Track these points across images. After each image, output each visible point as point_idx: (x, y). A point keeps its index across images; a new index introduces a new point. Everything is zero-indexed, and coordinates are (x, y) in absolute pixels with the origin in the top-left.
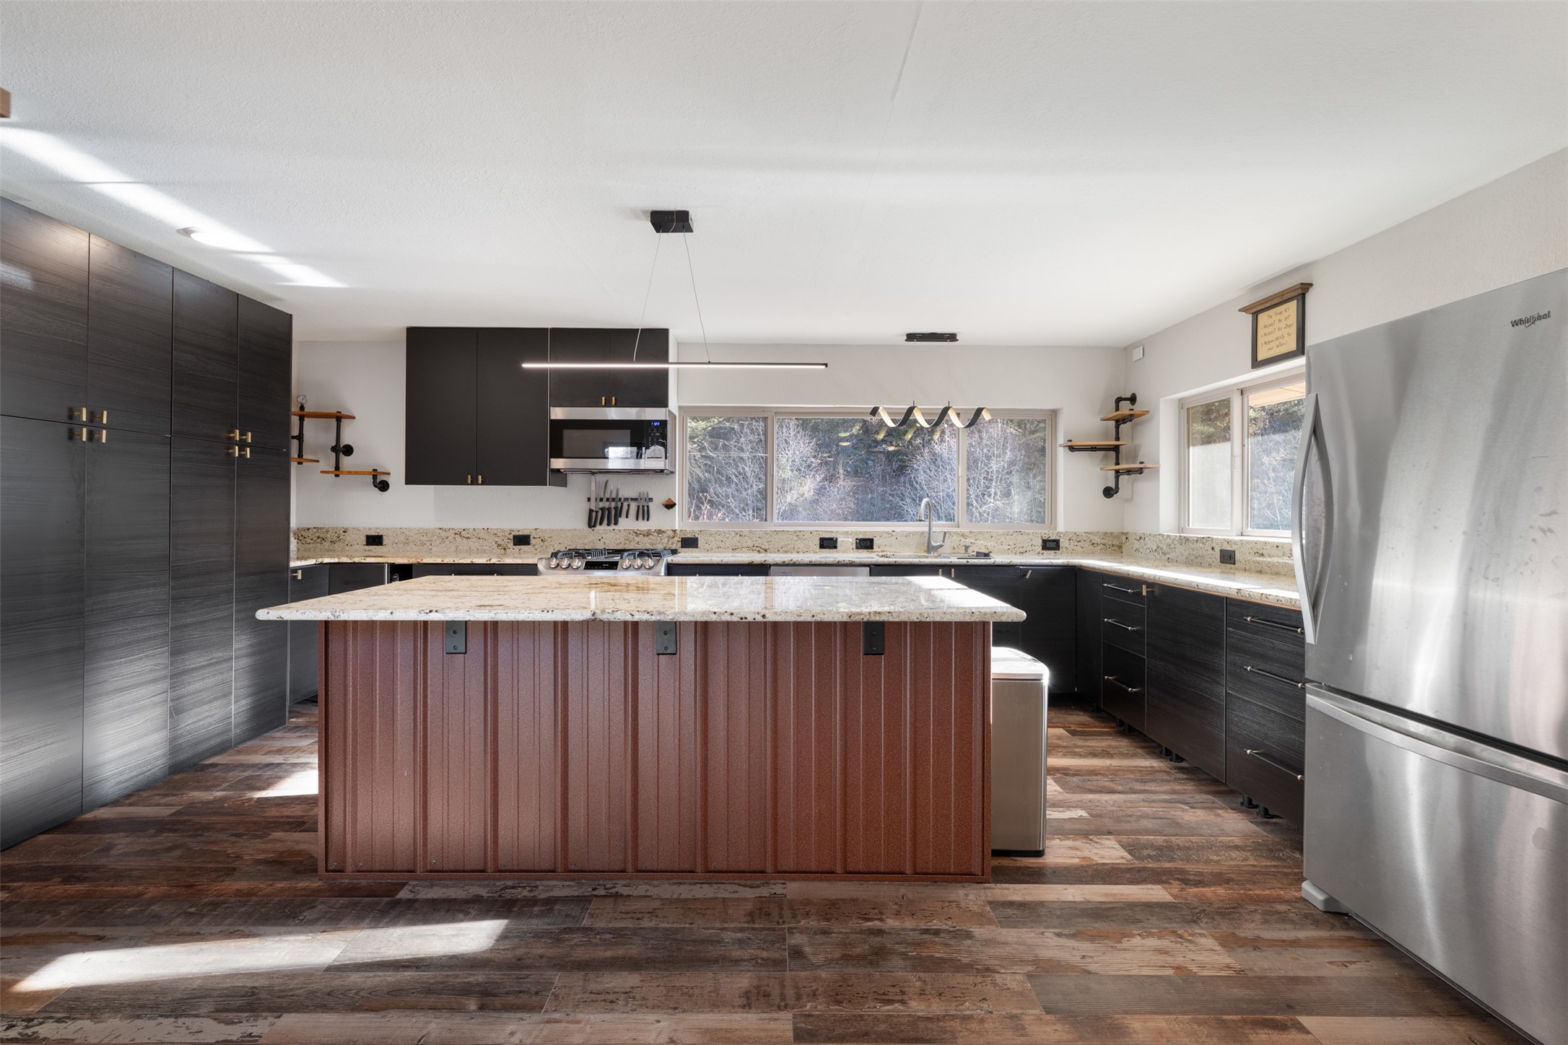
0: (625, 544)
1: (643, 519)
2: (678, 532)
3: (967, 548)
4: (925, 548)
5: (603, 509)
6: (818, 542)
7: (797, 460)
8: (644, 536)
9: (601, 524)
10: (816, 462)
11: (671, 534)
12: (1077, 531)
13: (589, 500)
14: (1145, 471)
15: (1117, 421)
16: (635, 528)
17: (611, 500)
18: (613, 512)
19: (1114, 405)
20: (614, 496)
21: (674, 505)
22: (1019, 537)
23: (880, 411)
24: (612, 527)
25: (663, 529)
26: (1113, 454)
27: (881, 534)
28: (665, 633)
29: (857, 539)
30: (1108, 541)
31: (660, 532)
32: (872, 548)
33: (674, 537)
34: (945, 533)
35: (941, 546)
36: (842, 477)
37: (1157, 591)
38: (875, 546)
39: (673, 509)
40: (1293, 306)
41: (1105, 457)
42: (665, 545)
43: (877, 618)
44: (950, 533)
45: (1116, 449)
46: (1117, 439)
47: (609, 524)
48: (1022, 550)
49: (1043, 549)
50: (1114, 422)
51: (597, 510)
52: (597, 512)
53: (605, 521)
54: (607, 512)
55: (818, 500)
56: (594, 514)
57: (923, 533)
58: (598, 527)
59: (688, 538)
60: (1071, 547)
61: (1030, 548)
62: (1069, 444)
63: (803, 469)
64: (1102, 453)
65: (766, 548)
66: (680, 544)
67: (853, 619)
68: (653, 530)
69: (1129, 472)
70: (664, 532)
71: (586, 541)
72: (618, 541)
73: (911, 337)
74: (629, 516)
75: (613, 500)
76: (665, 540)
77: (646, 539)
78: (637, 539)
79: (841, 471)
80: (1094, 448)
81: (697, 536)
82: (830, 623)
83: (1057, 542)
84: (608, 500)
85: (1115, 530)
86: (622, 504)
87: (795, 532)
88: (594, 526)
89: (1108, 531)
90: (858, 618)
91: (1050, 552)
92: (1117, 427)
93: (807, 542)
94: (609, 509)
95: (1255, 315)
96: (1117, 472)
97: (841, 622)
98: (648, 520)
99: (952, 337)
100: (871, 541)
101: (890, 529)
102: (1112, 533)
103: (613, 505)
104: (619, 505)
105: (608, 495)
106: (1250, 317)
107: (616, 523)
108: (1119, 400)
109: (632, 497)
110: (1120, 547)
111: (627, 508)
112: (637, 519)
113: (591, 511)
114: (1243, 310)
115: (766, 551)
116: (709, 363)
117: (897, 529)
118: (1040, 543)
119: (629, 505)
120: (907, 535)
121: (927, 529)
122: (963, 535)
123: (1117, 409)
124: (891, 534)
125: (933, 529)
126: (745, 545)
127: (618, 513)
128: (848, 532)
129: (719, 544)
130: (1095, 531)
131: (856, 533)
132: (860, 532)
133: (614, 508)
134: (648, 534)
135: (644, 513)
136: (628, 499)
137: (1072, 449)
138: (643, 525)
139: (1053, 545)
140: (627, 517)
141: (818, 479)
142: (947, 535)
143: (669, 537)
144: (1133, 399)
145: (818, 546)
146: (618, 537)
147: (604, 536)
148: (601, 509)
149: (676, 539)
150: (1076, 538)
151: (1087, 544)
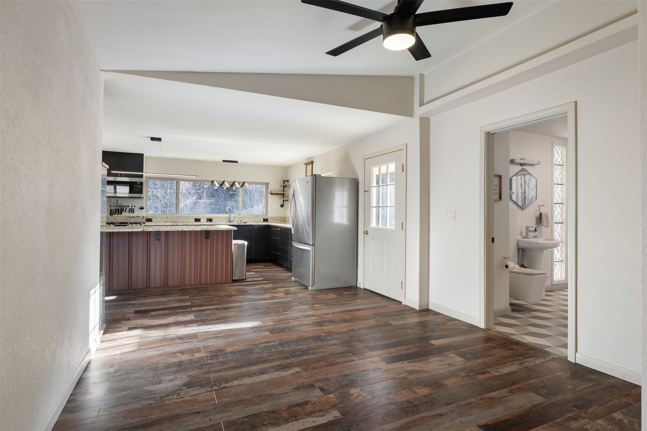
0: (125, 221)
1: (132, 213)
2: (145, 217)
3: (241, 221)
4: (229, 221)
5: (116, 209)
6: (194, 220)
7: (184, 190)
8: (132, 218)
9: (115, 214)
10: (193, 191)
11: (142, 217)
12: (273, 216)
13: (110, 206)
14: (289, 201)
15: (284, 187)
16: (129, 216)
17: (119, 206)
18: (120, 210)
19: (283, 182)
20: (120, 205)
21: (143, 208)
22: (257, 218)
23: (214, 181)
24: (120, 215)
25: (139, 216)
26: (283, 195)
27: (215, 217)
28: (158, 235)
29: (207, 219)
30: (282, 219)
31: (138, 217)
32: (212, 221)
33: (143, 218)
34: (234, 217)
35: (233, 221)
36: (205, 198)
37: (282, 229)
38: (213, 221)
39: (143, 210)
40: (311, 165)
41: (281, 196)
42: (140, 221)
43: (207, 230)
44: (236, 217)
45: (283, 194)
46: (284, 192)
47: (118, 214)
48: (257, 222)
49: (263, 221)
50: (283, 187)
51: (114, 209)
52: (113, 210)
53: (117, 213)
54: (117, 210)
55: (194, 207)
56: (112, 211)
57: (228, 217)
58: (114, 215)
59: (149, 219)
60: (271, 221)
61: (260, 221)
62: (271, 193)
63: (186, 194)
64: (280, 195)
65: (177, 221)
66: (145, 221)
67: (202, 230)
68: (136, 216)
69: (286, 200)
70: (139, 217)
71: (109, 220)
72: (122, 220)
73: (224, 161)
74: (126, 212)
75: (120, 206)
76: (140, 219)
77: (133, 219)
78: (129, 219)
79: (205, 195)
80: (277, 194)
81: (152, 218)
82: (197, 231)
83: (267, 219)
84: (118, 206)
85: (284, 216)
86: (124, 208)
87: (186, 217)
88: (113, 215)
89: (282, 216)
90: (203, 230)
91: (265, 222)
92: (284, 188)
93: (190, 220)
94: (118, 209)
95: (306, 165)
96: (284, 200)
97: (200, 231)
98: (133, 213)
99: (236, 162)
100: (212, 219)
101: (218, 216)
102: (282, 217)
103: (120, 208)
104: (122, 208)
105: (118, 205)
106: (305, 166)
107: (121, 214)
108: (284, 181)
109: (128, 205)
110: (285, 221)
111: (125, 209)
112: (129, 213)
113: (111, 210)
114: (304, 164)
115: (176, 222)
116: (166, 174)
117: (220, 216)
118: (263, 220)
119: (126, 208)
120: (223, 218)
121: (229, 216)
122: (240, 218)
123: (284, 184)
124: (218, 217)
125: (231, 216)
126: (169, 221)
127: (122, 211)
128: (204, 217)
129: (160, 220)
130: (278, 216)
131: (207, 217)
132: (208, 217)
133: (121, 209)
134: (134, 217)
135: (132, 211)
136: (126, 206)
137: (271, 194)
138: (131, 215)
139: (266, 220)
140: (125, 212)
141: (194, 198)
142: (235, 217)
143: (141, 218)
144: (288, 181)
145: (194, 221)
146: (122, 218)
147: (116, 218)
148: (115, 209)
149: (144, 219)
150: (273, 218)
151: (276, 220)
